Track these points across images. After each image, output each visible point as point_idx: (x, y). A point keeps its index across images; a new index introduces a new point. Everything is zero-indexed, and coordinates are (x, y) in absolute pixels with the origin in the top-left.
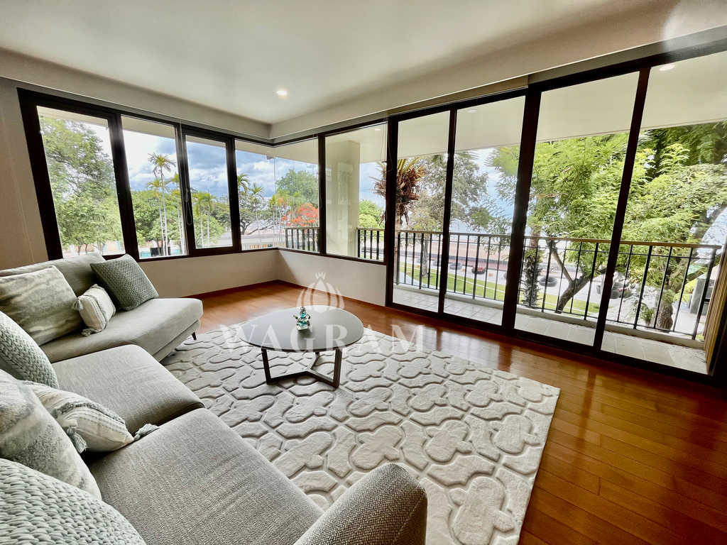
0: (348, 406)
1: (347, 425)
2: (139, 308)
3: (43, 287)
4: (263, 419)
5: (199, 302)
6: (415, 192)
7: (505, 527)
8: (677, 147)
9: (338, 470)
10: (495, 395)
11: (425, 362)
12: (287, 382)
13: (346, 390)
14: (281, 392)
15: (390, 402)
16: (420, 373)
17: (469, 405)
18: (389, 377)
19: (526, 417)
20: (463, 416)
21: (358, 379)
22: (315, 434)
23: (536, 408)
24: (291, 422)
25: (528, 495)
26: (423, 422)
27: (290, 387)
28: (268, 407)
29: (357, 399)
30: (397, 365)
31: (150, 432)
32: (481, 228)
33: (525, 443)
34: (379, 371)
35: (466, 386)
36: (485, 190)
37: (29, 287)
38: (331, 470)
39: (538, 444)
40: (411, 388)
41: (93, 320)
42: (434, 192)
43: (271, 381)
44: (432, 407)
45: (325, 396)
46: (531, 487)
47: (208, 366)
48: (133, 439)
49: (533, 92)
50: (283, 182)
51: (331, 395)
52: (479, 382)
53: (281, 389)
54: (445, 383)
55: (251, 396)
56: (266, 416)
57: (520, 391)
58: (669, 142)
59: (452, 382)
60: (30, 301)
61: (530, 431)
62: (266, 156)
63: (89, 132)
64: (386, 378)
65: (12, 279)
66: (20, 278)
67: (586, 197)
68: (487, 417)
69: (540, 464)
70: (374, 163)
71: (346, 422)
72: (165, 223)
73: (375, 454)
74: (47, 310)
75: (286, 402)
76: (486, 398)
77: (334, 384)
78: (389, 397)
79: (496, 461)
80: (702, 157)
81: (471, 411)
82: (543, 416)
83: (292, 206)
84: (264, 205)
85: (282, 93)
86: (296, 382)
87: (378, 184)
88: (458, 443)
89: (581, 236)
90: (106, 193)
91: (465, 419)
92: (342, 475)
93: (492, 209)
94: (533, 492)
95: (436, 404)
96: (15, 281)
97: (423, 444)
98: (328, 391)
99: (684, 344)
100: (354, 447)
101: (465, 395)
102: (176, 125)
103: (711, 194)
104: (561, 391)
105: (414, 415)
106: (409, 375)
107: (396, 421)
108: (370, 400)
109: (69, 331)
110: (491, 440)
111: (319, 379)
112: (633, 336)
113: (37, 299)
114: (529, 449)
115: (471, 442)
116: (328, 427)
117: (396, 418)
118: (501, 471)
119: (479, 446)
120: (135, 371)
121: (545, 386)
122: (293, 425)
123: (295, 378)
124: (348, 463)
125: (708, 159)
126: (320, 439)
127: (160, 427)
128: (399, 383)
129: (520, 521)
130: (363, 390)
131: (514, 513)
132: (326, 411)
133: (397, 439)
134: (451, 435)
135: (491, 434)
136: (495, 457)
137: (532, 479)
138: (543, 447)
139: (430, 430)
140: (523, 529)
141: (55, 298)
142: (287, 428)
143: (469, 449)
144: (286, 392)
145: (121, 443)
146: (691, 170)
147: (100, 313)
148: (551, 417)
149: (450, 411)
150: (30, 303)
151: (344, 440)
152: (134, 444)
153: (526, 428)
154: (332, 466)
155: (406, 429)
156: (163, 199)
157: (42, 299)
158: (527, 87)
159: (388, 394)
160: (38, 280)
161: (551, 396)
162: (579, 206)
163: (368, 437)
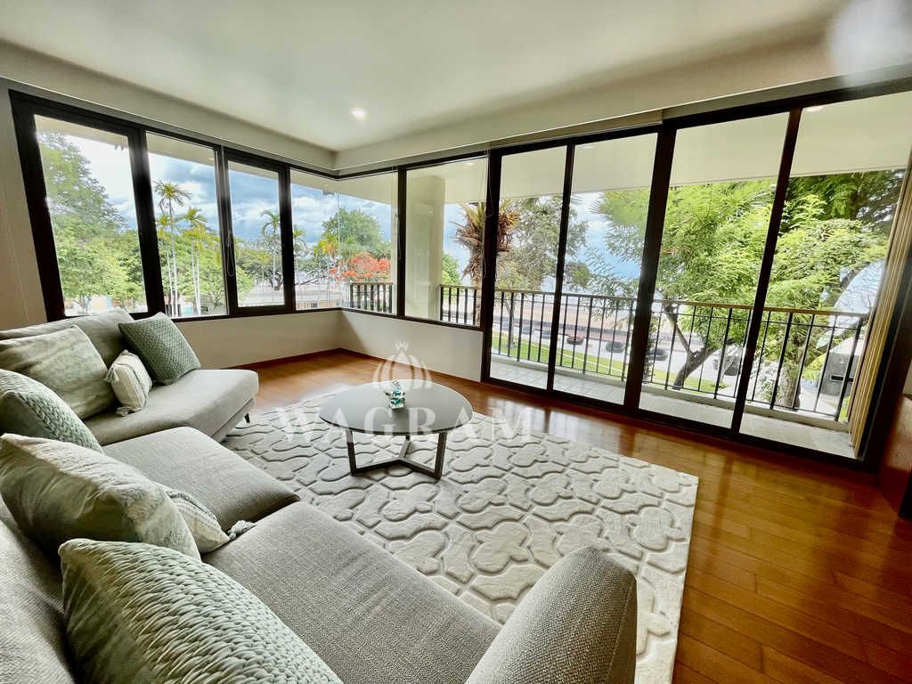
0: (456, 501)
1: (459, 523)
2: (181, 381)
3: (67, 352)
4: (355, 517)
5: (253, 374)
6: (505, 242)
7: (661, 631)
8: (812, 198)
9: (457, 574)
10: (626, 485)
11: (540, 448)
12: (377, 473)
13: (450, 481)
14: (372, 485)
15: (506, 495)
16: (536, 461)
17: (599, 497)
18: (499, 465)
19: (665, 509)
20: (593, 509)
21: (462, 469)
22: (422, 533)
23: (674, 499)
24: (391, 520)
25: (679, 596)
26: (549, 517)
27: (382, 479)
28: (359, 504)
29: (466, 492)
30: (507, 452)
31: (246, 530)
32: (579, 287)
33: (669, 538)
34: (486, 459)
35: (591, 475)
36: (583, 240)
37: (50, 351)
38: (449, 575)
39: (683, 540)
40: (528, 478)
41: (131, 396)
42: (523, 244)
43: (357, 472)
44: (556, 500)
45: (427, 489)
46: (682, 587)
47: (271, 454)
48: (228, 538)
49: (667, 129)
50: (331, 225)
51: (433, 488)
52: (606, 470)
53: (371, 482)
54: (566, 473)
55: (335, 491)
56: (358, 513)
57: (654, 480)
58: (801, 192)
59: (575, 472)
60: (53, 370)
61: (672, 524)
62: (322, 191)
63: (72, 149)
64: (496, 467)
65: (29, 342)
66: (40, 340)
67: (710, 254)
68: (621, 510)
69: (688, 561)
70: (457, 204)
71: (458, 519)
72: (175, 271)
73: (499, 555)
74: (74, 383)
75: (381, 497)
76: (616, 489)
77: (435, 475)
78: (503, 489)
79: (639, 559)
80: (836, 210)
81: (602, 504)
82: (685, 508)
83: (343, 254)
84: (307, 253)
85: (359, 114)
86: (387, 473)
87: (460, 231)
88: (594, 540)
89: (705, 300)
90: (94, 231)
91: (597, 513)
92: (465, 580)
93: (599, 265)
94: (685, 593)
95: (559, 496)
96: (33, 344)
97: (554, 541)
98: (430, 483)
99: (827, 426)
100: (473, 548)
101: (592, 486)
102: (216, 147)
103: (847, 254)
104: (700, 481)
105: (536, 509)
106: (522, 463)
107: (517, 517)
108: (483, 493)
109: (99, 410)
110: (629, 535)
111: (415, 469)
112: (769, 417)
113: (61, 368)
114: (673, 544)
115: (607, 538)
116: (438, 525)
117: (516, 513)
118: (647, 569)
119: (618, 543)
120: (204, 458)
121: (681, 474)
122: (393, 523)
123: (386, 467)
124: (468, 565)
125: (842, 213)
126: (430, 539)
127: (256, 523)
128: (513, 473)
129: (676, 624)
130: (472, 482)
131: (667, 615)
132: (432, 506)
133: (522, 537)
134: (584, 531)
135: (629, 529)
136: (638, 555)
137: (682, 577)
138: (688, 542)
139: (559, 526)
140: (680, 631)
141: (82, 366)
142: (387, 527)
143: (607, 546)
144: (376, 485)
145: (216, 542)
146: (825, 226)
147: (137, 385)
148: (692, 509)
149: (578, 505)
150: (53, 373)
151: (460, 540)
152: (232, 544)
153: (668, 522)
154: (451, 570)
155: (531, 526)
156: (172, 242)
157: (67, 367)
158: (661, 122)
159: (501, 485)
160: (60, 344)
161: (690, 485)
162: (702, 265)
163: (488, 536)
